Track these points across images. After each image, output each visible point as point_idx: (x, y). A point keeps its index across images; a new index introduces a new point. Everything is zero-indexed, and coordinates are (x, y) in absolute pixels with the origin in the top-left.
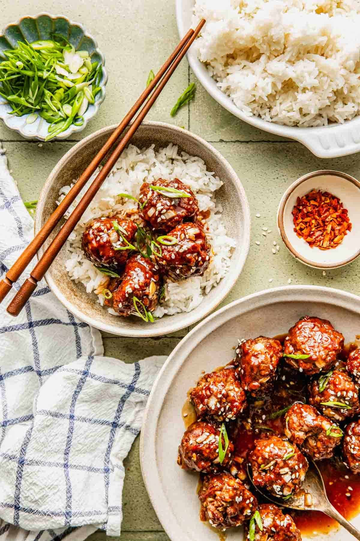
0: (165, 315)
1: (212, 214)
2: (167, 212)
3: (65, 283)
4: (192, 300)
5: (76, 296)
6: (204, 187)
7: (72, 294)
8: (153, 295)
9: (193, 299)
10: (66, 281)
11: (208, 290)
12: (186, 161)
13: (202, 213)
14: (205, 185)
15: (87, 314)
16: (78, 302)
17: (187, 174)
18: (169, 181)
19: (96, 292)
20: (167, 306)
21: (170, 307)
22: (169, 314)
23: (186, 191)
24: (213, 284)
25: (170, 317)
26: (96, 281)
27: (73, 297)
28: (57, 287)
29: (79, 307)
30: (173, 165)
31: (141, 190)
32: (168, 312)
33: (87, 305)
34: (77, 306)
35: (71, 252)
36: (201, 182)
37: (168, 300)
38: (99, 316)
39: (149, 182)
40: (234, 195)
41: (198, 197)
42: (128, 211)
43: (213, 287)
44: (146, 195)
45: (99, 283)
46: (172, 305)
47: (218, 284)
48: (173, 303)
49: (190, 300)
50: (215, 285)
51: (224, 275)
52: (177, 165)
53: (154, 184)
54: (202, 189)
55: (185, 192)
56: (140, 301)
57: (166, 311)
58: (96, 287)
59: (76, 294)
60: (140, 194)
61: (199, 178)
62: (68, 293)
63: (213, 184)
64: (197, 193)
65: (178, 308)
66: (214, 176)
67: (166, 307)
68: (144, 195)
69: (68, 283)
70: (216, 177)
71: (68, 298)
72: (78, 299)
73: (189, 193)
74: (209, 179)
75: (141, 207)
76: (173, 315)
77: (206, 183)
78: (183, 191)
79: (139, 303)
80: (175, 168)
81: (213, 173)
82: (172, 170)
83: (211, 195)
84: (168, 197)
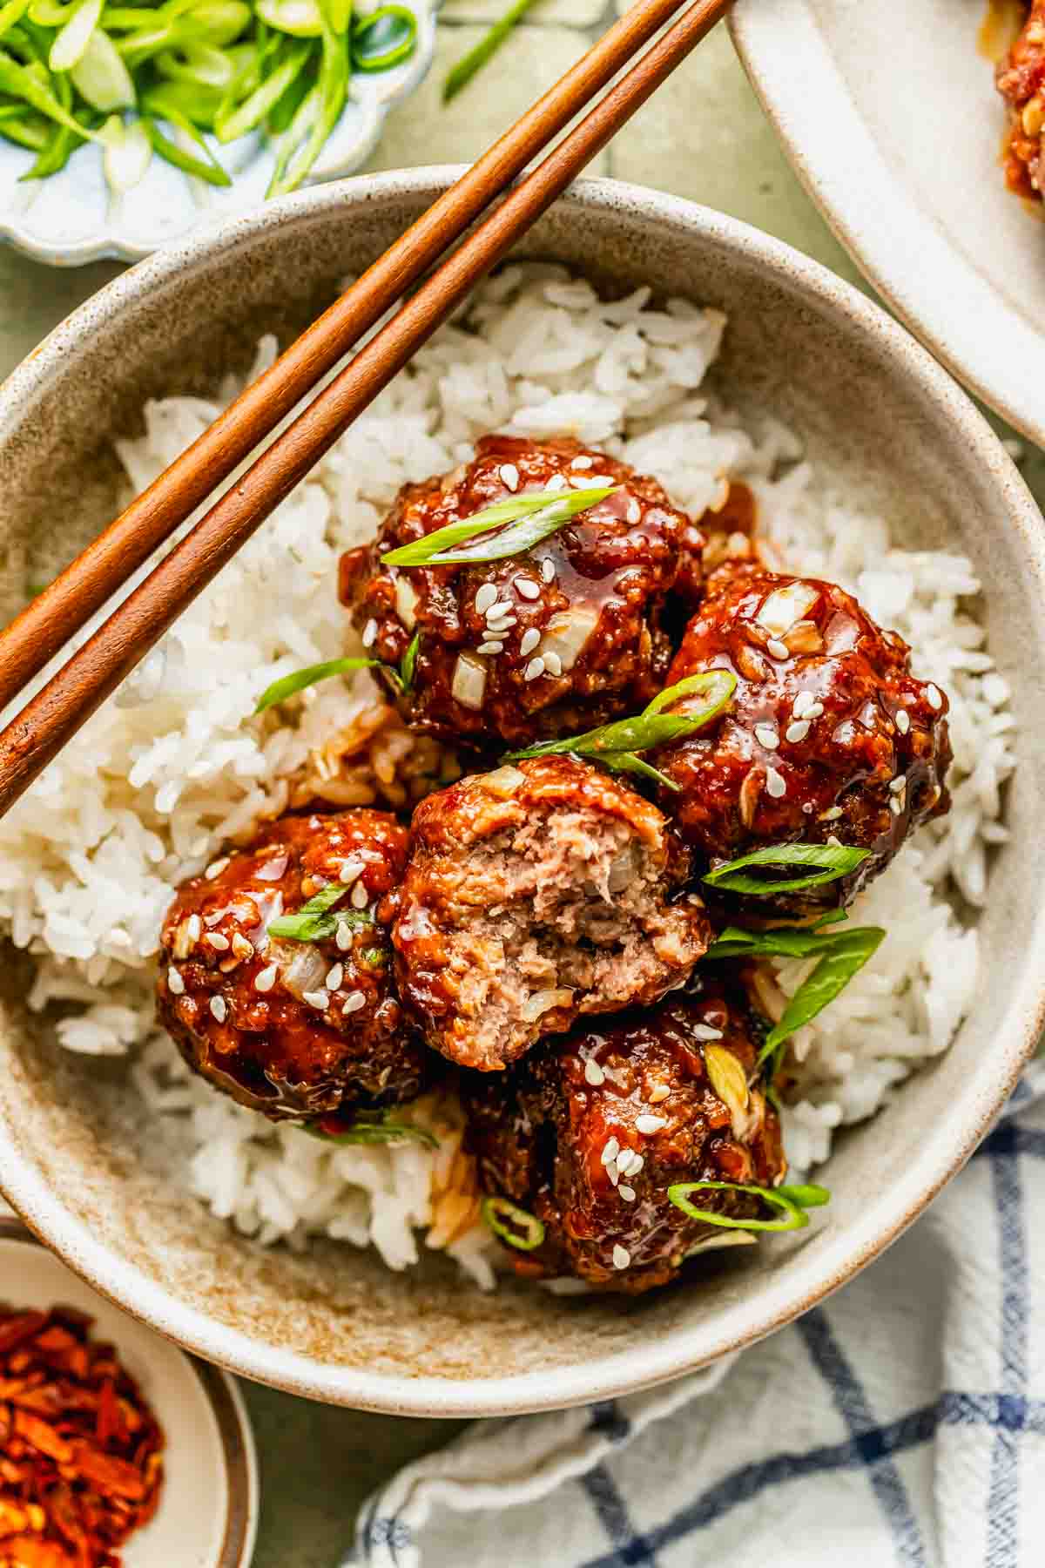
0: (842, 1135)
1: (760, 488)
2: (544, 633)
3: (257, 1284)
4: (927, 978)
5: (348, 1311)
6: (641, 391)
7: (322, 1313)
8: (749, 1110)
9: (931, 968)
10: (254, 1266)
11: (973, 881)
12: (472, 319)
13: (711, 522)
14: (634, 375)
15: (459, 1370)
16: (375, 1338)
17: (519, 378)
18: (461, 476)
19: (434, 1241)
20: (821, 1086)
21: (837, 1081)
22: (856, 1116)
23: (571, 473)
24: (979, 837)
25: (874, 1130)
26: (402, 1187)
27: (336, 1324)
28: (231, 1331)
29: (398, 1358)
30: (421, 376)
31: (347, 597)
32: (845, 1112)
33: (430, 1326)
34: (388, 1362)
35: (184, 1113)
36: (609, 375)
37: (814, 1052)
38: (524, 1342)
39: (359, 533)
40: (814, 336)
41: (643, 456)
42: (343, 746)
43: (992, 852)
44: (392, 614)
45: (425, 1190)
46: (841, 1063)
47: (1001, 818)
48: (844, 1047)
49: (918, 985)
50: (995, 833)
51: (1010, 761)
52: (444, 368)
53: (394, 537)
54: (635, 404)
55: (573, 480)
56: (705, 1182)
57: (831, 1115)
58: (423, 1216)
59: (341, 1302)
60: (358, 624)
61: (590, 363)
62: (301, 1325)
63: (674, 347)
64: (625, 437)
65: (879, 1059)
66: (655, 305)
67: (819, 1092)
68: (381, 622)
69: (267, 1276)
70: (674, 304)
71: (317, 1352)
72: (366, 1321)
73: (595, 470)
74: (641, 334)
75: (399, 684)
76: (880, 1109)
77: (639, 366)
78: (557, 480)
79: (705, 1192)
80: (444, 386)
81: (643, 295)
82: (434, 402)
83: (699, 406)
84: (509, 558)
